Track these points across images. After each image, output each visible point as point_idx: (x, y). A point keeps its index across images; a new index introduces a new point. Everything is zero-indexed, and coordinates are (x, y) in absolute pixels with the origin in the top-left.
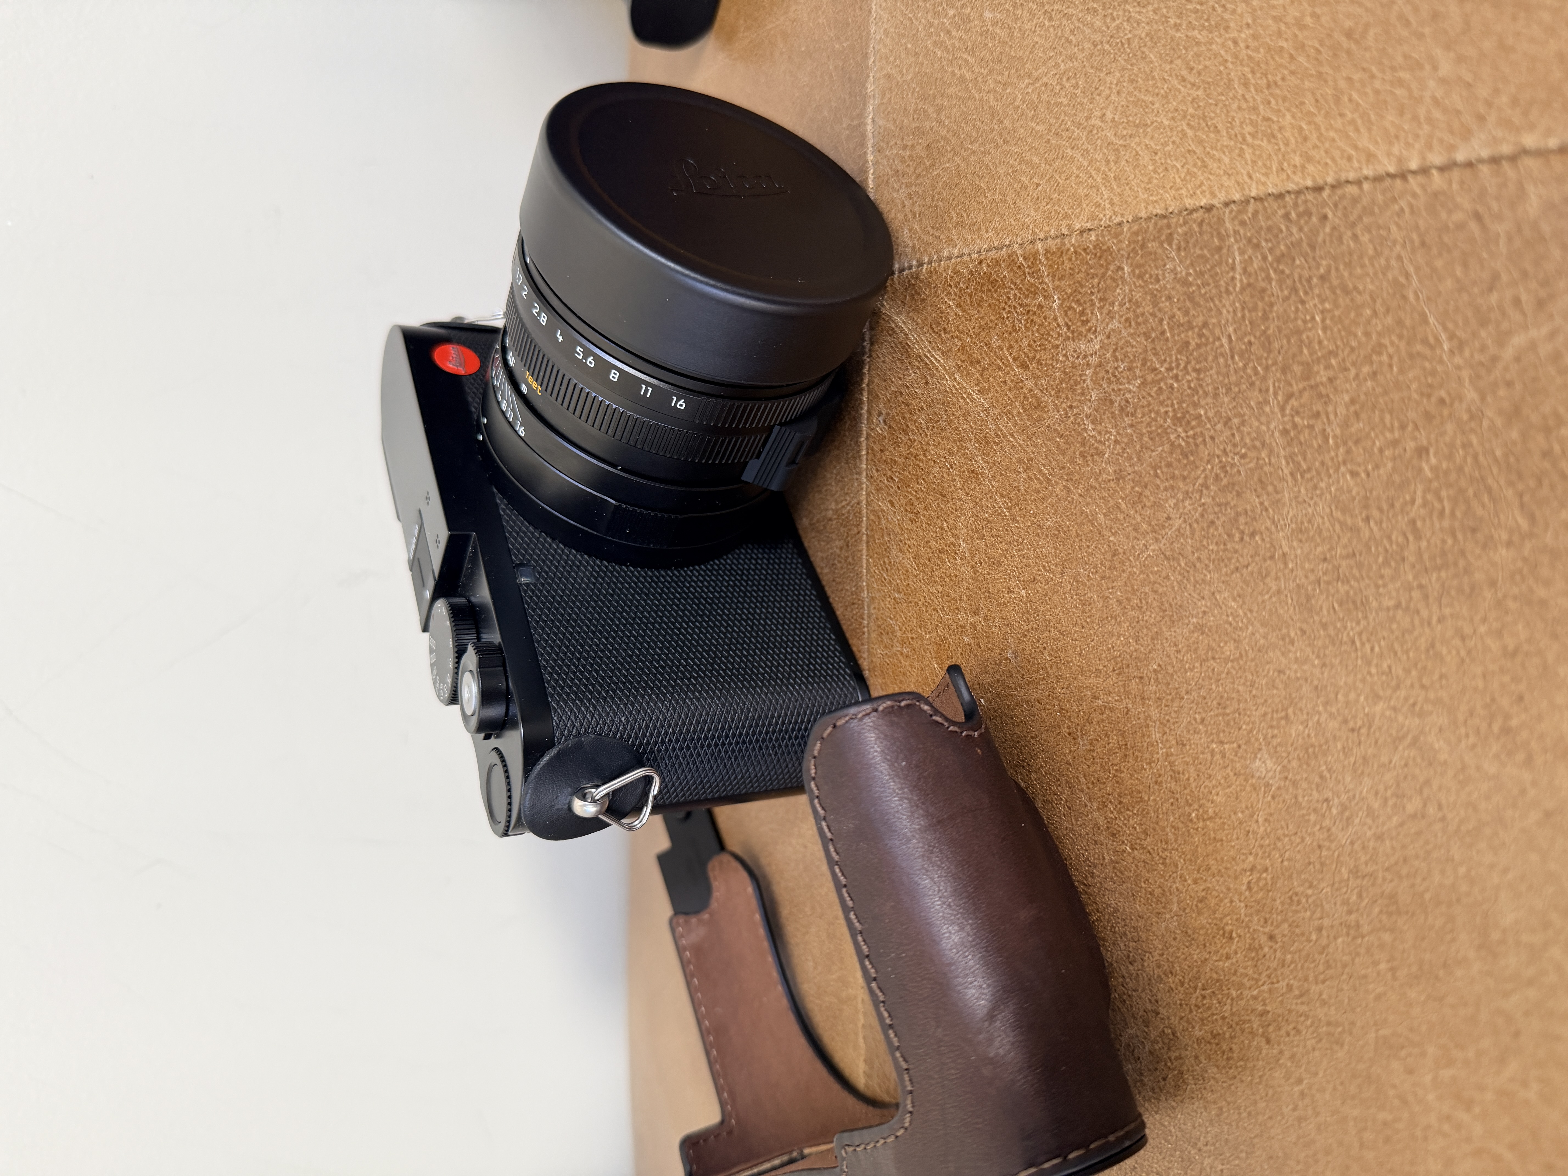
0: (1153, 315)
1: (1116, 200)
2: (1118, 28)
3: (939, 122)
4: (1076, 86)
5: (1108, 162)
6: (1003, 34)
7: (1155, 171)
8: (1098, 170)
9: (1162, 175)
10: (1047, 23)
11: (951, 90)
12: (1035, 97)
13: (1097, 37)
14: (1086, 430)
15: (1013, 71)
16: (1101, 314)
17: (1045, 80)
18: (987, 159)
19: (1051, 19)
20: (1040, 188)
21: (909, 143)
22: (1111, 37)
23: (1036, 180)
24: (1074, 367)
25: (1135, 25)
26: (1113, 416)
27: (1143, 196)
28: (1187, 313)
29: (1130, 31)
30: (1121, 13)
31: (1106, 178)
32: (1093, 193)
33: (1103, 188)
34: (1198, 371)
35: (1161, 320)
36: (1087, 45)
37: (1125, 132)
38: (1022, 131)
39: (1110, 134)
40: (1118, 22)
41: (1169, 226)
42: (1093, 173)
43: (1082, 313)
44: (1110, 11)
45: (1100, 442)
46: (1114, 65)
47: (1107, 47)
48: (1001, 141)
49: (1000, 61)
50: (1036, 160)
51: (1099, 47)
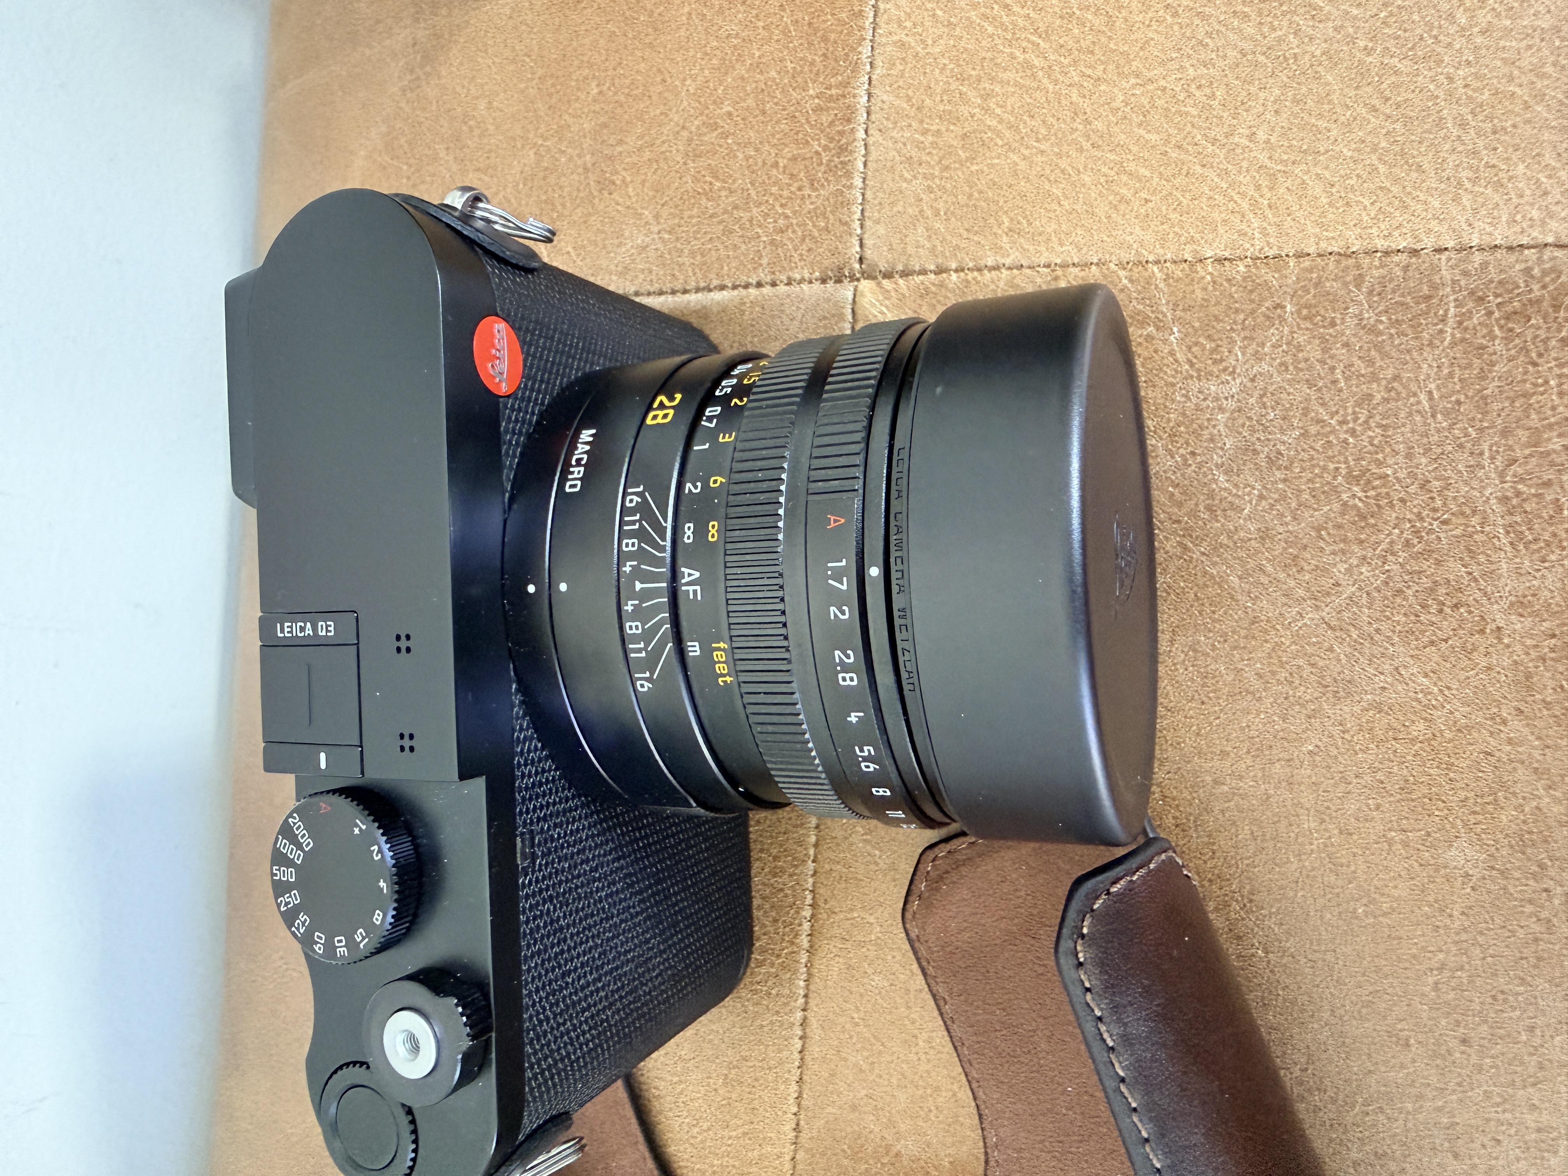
0: (1322, 362)
1: (1271, 230)
2: (1279, 40)
3: (986, 110)
4: (1213, 96)
5: (1258, 187)
6: (1099, 22)
7: (1330, 204)
8: (1243, 195)
9: (1341, 210)
10: (1169, 19)
11: (1010, 75)
12: (1145, 101)
13: (1247, 46)
14: (1216, 481)
15: (1111, 67)
16: (1243, 354)
17: (1162, 83)
18: (1063, 163)
19: (1176, 14)
20: (1150, 204)
21: (934, 128)
22: (1269, 48)
23: (1143, 195)
24: (1198, 408)
25: (1306, 40)
26: (1258, 468)
27: (1311, 229)
28: (1371, 362)
29: (1298, 46)
30: (1285, 23)
31: (1254, 203)
32: (1236, 219)
33: (1251, 216)
34: (1385, 427)
35: (1333, 369)
36: (1232, 54)
37: (1285, 157)
38: (1124, 137)
39: (1263, 158)
40: (1280, 33)
41: (1358, 267)
42: (1236, 197)
43: (1214, 351)
44: (1269, 19)
45: (1236, 495)
46: (1271, 81)
47: (1261, 58)
48: (1087, 145)
49: (1092, 52)
50: (1143, 171)
51: (1249, 57)
